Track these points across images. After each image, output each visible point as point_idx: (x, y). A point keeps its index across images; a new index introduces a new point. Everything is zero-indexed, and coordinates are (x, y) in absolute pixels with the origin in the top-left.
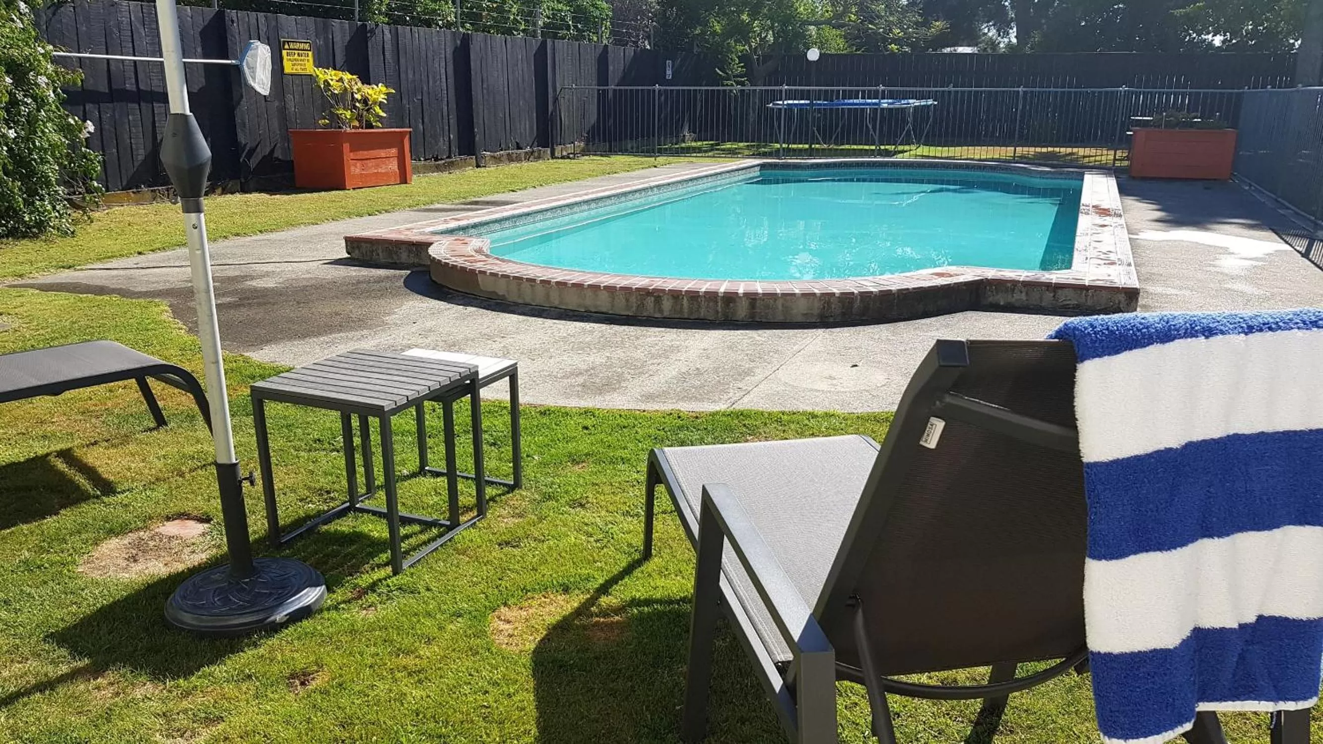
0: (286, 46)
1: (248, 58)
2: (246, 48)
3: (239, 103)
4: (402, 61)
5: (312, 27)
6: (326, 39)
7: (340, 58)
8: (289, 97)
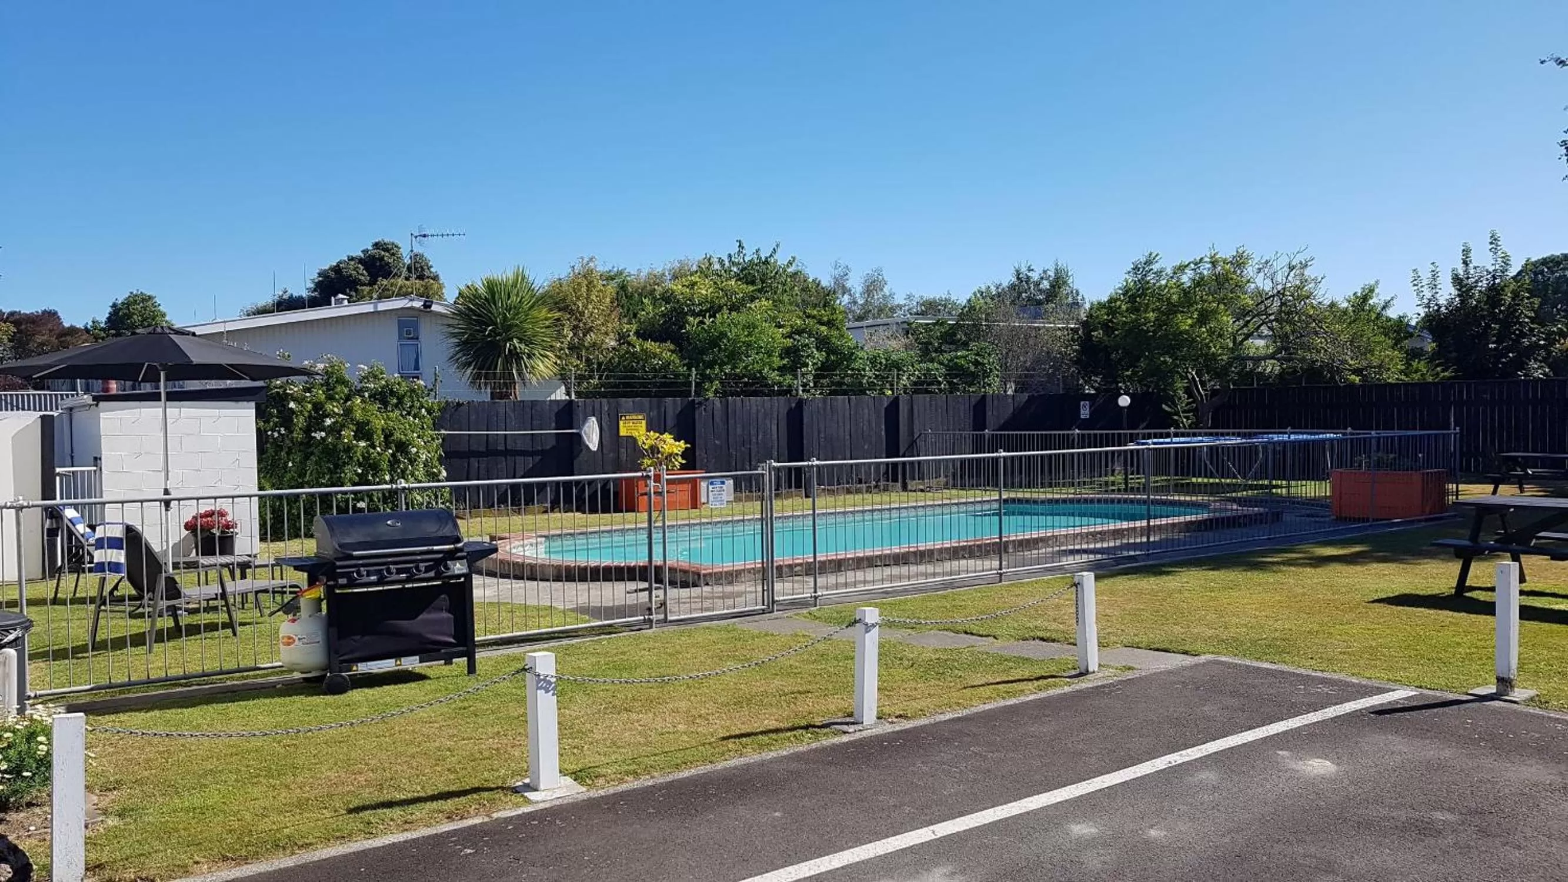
0: (623, 418)
1: (586, 428)
2: (585, 420)
3: (578, 456)
4: (731, 422)
5: (647, 405)
6: (659, 412)
7: (670, 423)
8: (623, 450)
